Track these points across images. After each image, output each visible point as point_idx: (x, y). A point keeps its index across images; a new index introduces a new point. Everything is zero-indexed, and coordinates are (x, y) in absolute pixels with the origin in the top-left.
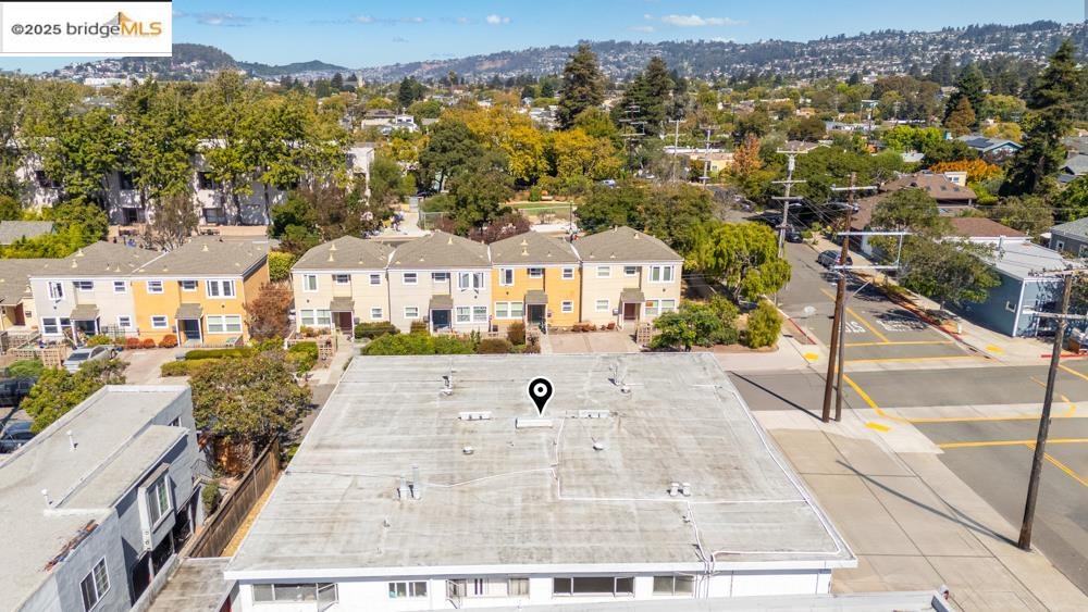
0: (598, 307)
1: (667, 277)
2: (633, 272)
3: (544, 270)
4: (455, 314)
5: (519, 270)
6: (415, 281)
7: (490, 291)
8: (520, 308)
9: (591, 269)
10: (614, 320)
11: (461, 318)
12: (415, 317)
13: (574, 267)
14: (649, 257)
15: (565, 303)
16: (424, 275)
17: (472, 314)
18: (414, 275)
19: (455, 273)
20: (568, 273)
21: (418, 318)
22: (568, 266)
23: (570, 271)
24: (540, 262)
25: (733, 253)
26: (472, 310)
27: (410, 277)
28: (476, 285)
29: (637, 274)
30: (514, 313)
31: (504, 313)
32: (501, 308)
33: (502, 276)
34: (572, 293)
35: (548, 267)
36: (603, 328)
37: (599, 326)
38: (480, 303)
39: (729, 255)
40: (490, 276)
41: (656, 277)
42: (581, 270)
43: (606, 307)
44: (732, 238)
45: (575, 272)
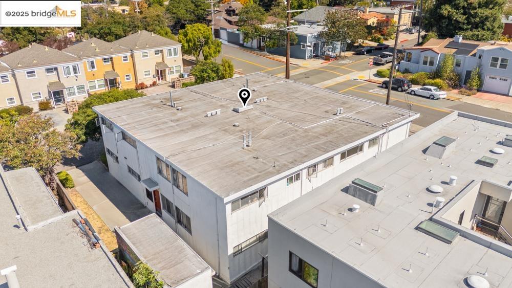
0: (146, 75)
1: (175, 54)
2: (158, 54)
3: (111, 58)
4: (65, 92)
5: (97, 60)
6: (35, 75)
7: (85, 75)
8: (103, 82)
9: (138, 54)
10: (154, 80)
11: (70, 94)
12: (40, 99)
13: (128, 54)
14: (165, 44)
15: (127, 76)
16: (40, 71)
17: (76, 91)
18: (33, 72)
19: (60, 67)
20: (125, 58)
21: (42, 98)
22: (125, 54)
23: (126, 57)
24: (108, 54)
25: (196, 39)
26: (76, 88)
27: (31, 73)
28: (75, 72)
29: (160, 54)
30: (100, 86)
31: (94, 87)
32: (92, 84)
33: (88, 66)
34: (129, 69)
35: (114, 56)
36: (151, 86)
37: (149, 85)
38: (80, 83)
39: (194, 40)
40: (82, 65)
41: (170, 55)
42: (132, 56)
43: (149, 74)
44: (194, 31)
45: (129, 58)
